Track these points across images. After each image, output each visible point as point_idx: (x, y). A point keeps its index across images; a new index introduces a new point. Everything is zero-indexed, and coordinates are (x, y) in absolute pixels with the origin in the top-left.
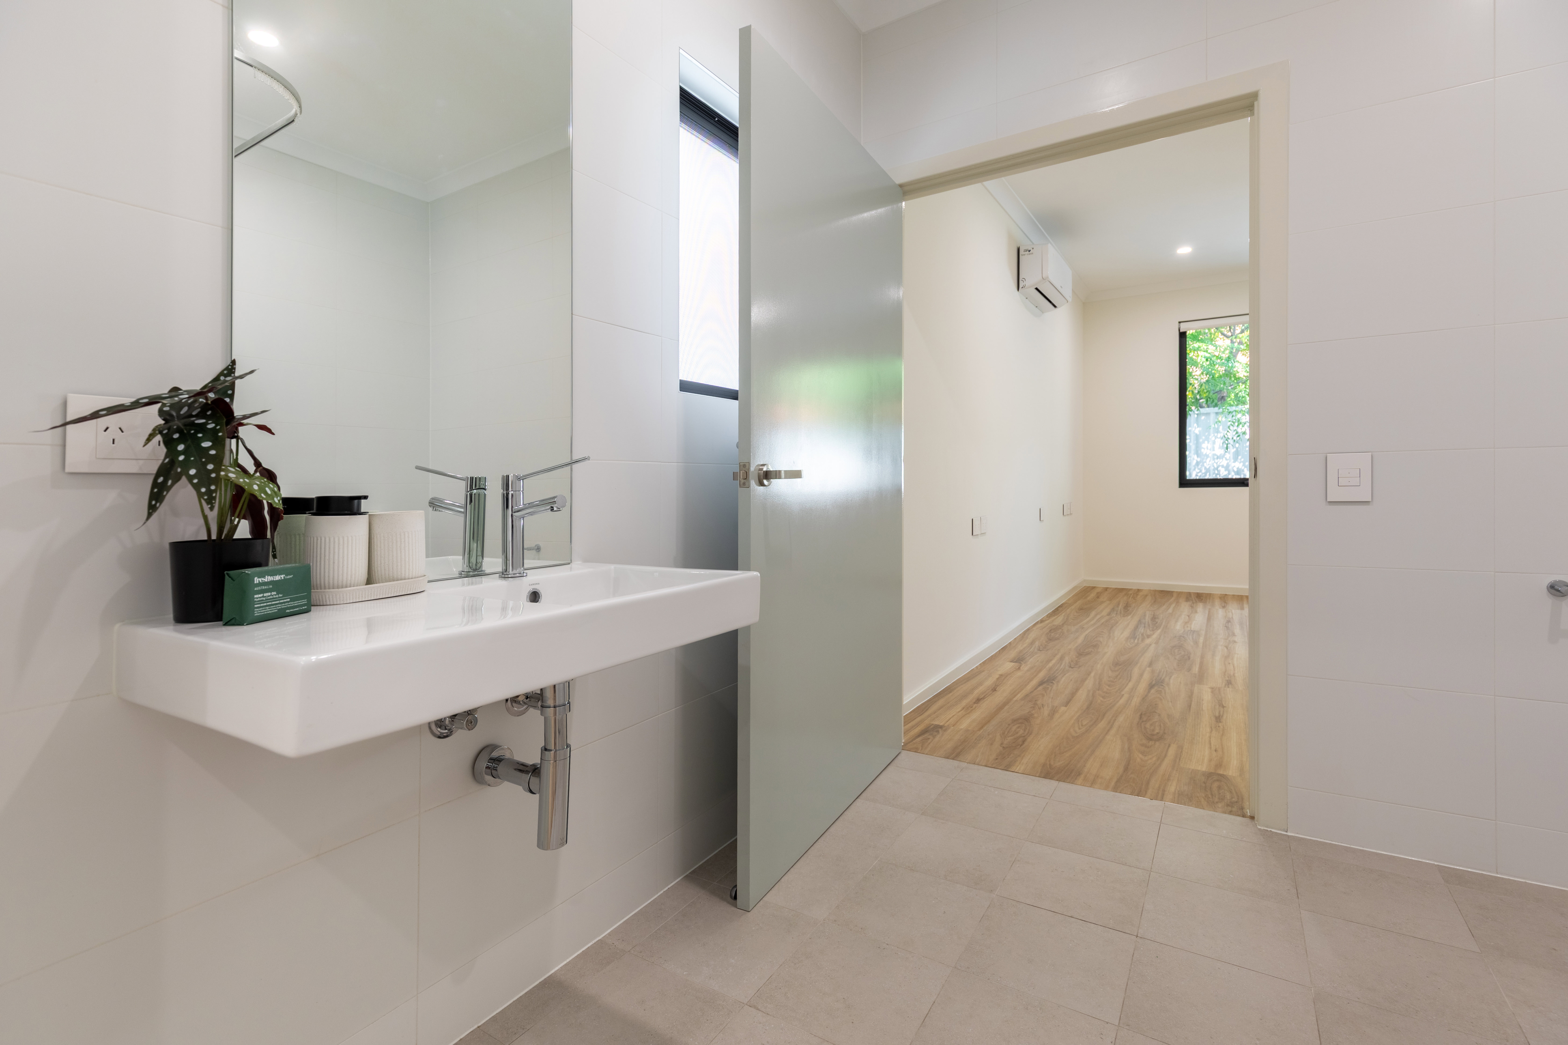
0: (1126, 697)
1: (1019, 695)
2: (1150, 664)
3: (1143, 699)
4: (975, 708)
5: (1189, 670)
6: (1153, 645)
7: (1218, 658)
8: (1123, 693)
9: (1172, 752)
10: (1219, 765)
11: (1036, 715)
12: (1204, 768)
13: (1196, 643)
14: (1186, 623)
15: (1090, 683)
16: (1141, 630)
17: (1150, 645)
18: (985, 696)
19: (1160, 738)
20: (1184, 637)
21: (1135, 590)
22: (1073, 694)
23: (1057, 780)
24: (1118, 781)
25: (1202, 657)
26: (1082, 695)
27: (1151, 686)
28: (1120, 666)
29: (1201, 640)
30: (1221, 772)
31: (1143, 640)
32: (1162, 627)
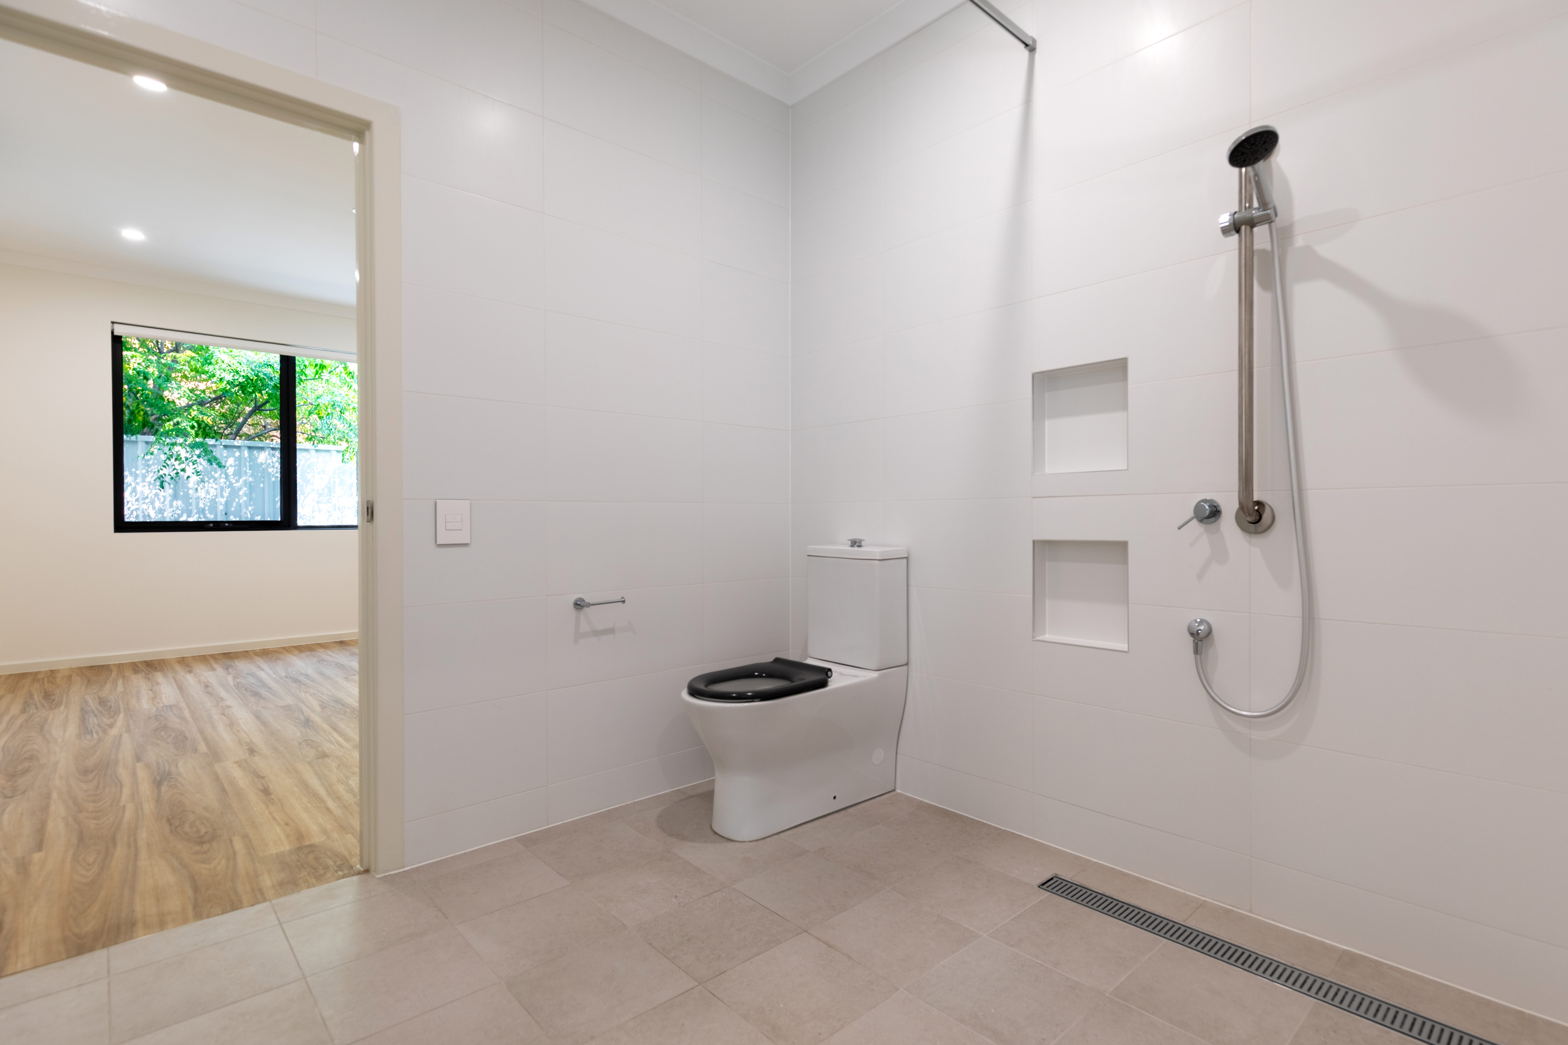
0: (130, 807)
2: (138, 759)
3: (157, 801)
5: (195, 750)
6: (125, 736)
7: (221, 728)
8: (122, 804)
9: (238, 845)
10: (300, 837)
12: (286, 847)
13: (183, 718)
14: (154, 699)
15: (58, 809)
16: (93, 721)
17: (121, 736)
19: (214, 838)
20: (161, 715)
21: (46, 672)
22: (40, 830)
23: (103, 947)
24: (196, 906)
25: (201, 732)
26: (57, 827)
27: (158, 784)
28: (94, 773)
29: (187, 714)
30: (308, 843)
31: (105, 732)
32: (122, 710)
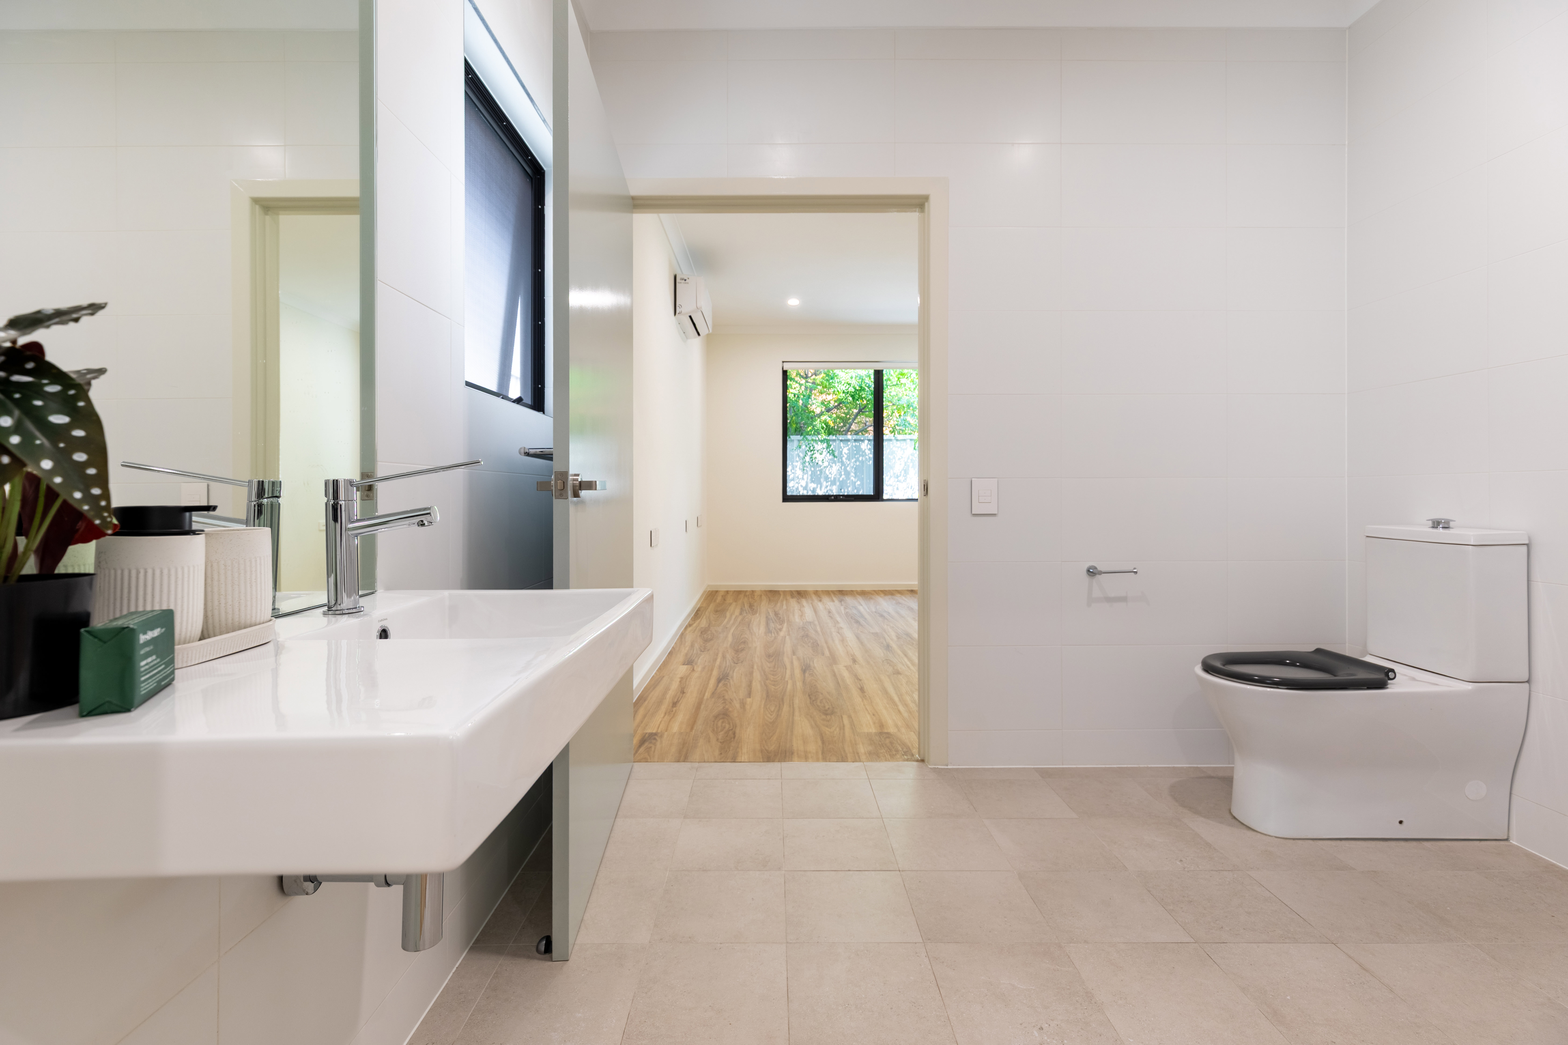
0: (790, 682)
1: (707, 694)
2: (794, 653)
3: (803, 682)
4: (676, 711)
5: (823, 654)
6: (787, 637)
7: (837, 642)
8: (786, 680)
9: (846, 721)
10: (881, 725)
11: (730, 709)
12: (873, 730)
13: (816, 631)
14: (801, 616)
15: (757, 676)
16: (772, 625)
17: (785, 637)
18: (678, 699)
19: (833, 713)
20: (805, 628)
21: (750, 591)
22: (750, 685)
23: (779, 762)
24: (823, 753)
25: (826, 643)
26: (757, 686)
27: (804, 671)
28: (773, 658)
29: (819, 629)
30: (886, 731)
31: (778, 633)
32: (786, 621)
